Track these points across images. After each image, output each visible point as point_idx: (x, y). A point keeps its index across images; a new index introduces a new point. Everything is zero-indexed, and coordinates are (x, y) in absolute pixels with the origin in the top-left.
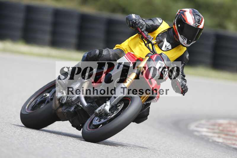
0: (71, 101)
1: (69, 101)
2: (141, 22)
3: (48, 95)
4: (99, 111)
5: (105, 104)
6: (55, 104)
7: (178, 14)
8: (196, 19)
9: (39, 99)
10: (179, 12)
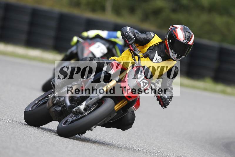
0: (59, 101)
7: (170, 30)
8: (186, 36)
10: (171, 28)
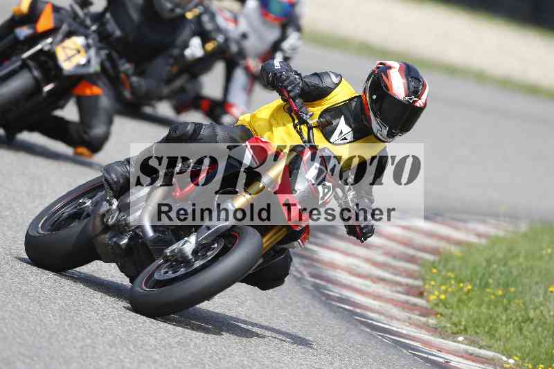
0: (123, 223)
1: (120, 223)
2: (292, 78)
3: (89, 203)
4: (171, 252)
5: (186, 238)
6: (94, 224)
8: (411, 87)
9: (68, 210)
10: (377, 68)
